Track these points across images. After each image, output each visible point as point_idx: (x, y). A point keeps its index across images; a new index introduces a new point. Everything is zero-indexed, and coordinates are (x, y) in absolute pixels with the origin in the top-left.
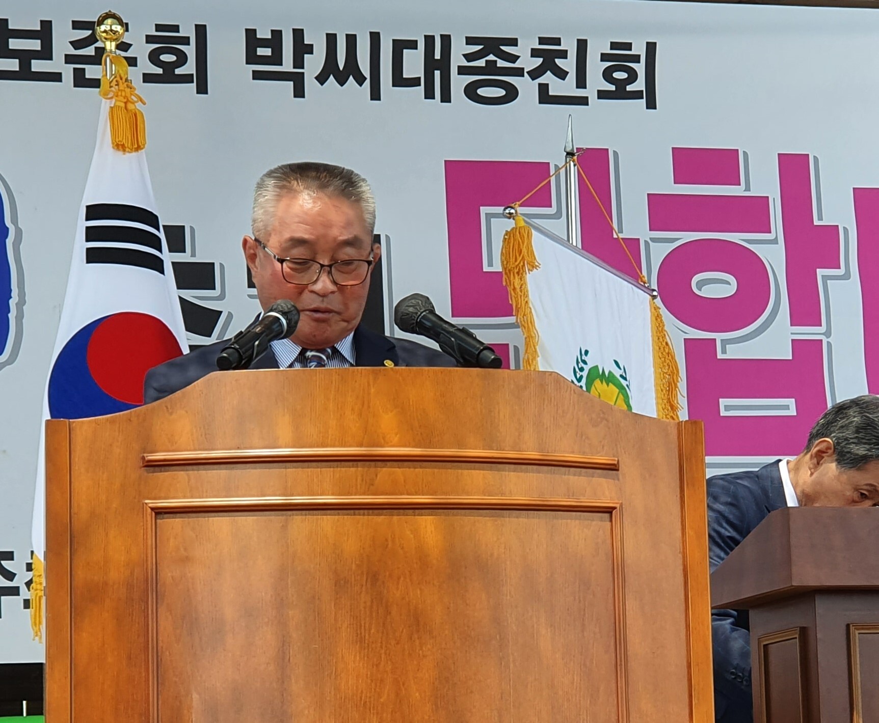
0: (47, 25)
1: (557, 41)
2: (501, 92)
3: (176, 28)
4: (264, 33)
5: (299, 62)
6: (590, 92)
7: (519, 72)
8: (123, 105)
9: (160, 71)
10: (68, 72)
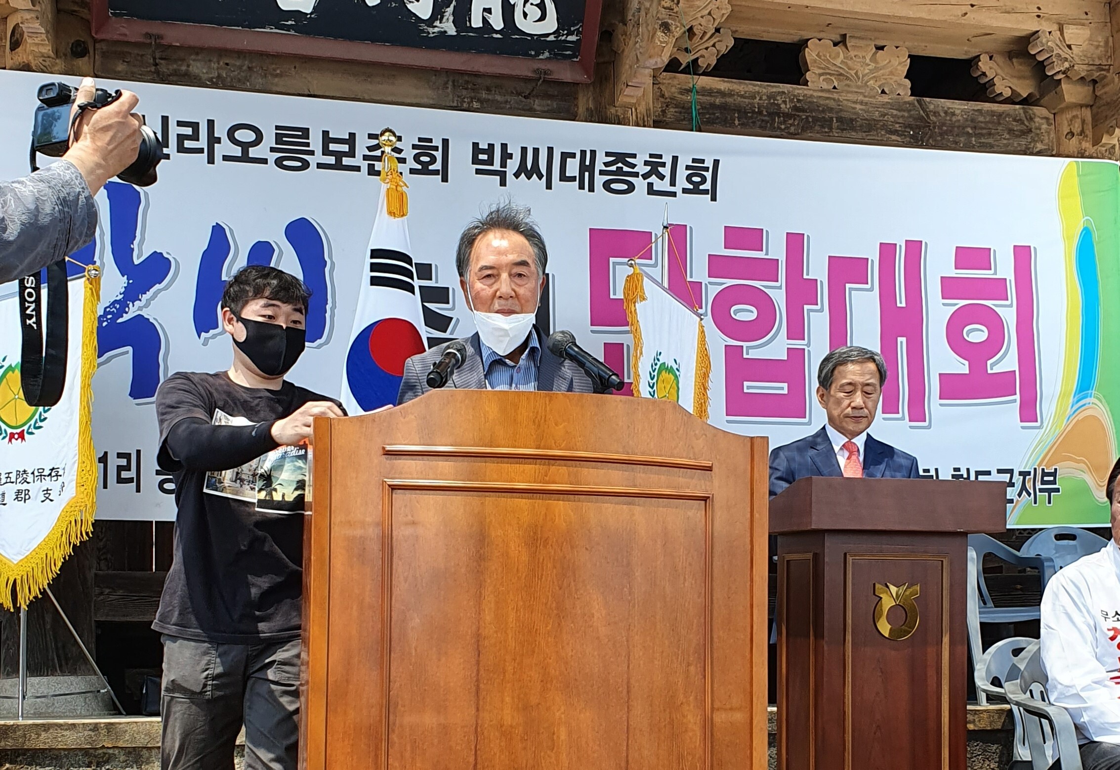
0: (352, 136)
1: (660, 157)
2: (625, 187)
3: (430, 140)
4: (483, 146)
5: (503, 164)
6: (678, 189)
7: (636, 175)
8: (394, 187)
9: (420, 167)
10: (364, 165)
